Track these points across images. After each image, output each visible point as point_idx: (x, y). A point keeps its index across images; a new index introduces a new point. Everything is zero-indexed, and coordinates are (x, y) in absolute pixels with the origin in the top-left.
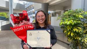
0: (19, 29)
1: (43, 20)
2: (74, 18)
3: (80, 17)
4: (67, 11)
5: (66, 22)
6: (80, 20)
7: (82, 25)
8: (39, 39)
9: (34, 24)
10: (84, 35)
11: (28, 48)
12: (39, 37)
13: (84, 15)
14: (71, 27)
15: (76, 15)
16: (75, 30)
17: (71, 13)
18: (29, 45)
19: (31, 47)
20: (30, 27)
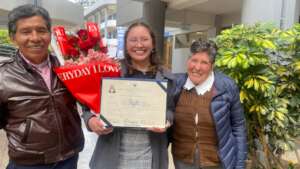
0: (78, 73)
1: (145, 51)
2: (248, 49)
3: (266, 46)
4: (230, 28)
5: (225, 62)
6: (266, 57)
7: (272, 70)
8: (134, 104)
9: (121, 61)
10: (276, 101)
11: (101, 126)
12: (134, 99)
13: (279, 40)
14: (241, 76)
15: (256, 40)
16: (250, 84)
17: (241, 35)
18: (105, 120)
19: (109, 126)
20: (110, 68)
